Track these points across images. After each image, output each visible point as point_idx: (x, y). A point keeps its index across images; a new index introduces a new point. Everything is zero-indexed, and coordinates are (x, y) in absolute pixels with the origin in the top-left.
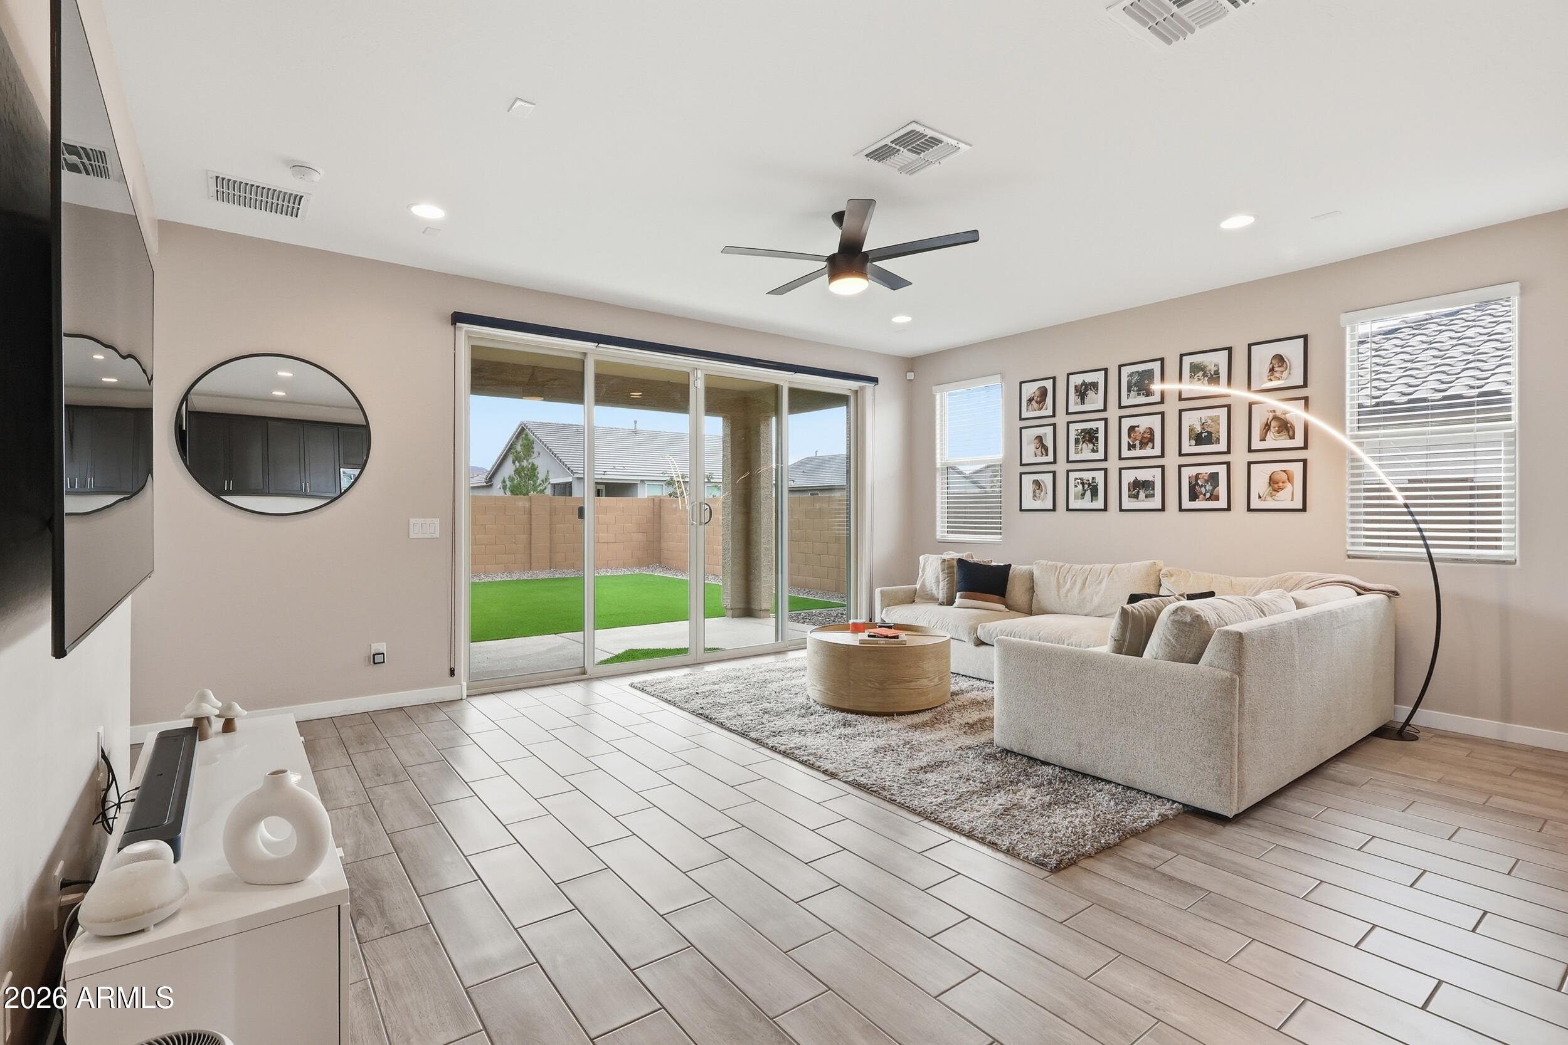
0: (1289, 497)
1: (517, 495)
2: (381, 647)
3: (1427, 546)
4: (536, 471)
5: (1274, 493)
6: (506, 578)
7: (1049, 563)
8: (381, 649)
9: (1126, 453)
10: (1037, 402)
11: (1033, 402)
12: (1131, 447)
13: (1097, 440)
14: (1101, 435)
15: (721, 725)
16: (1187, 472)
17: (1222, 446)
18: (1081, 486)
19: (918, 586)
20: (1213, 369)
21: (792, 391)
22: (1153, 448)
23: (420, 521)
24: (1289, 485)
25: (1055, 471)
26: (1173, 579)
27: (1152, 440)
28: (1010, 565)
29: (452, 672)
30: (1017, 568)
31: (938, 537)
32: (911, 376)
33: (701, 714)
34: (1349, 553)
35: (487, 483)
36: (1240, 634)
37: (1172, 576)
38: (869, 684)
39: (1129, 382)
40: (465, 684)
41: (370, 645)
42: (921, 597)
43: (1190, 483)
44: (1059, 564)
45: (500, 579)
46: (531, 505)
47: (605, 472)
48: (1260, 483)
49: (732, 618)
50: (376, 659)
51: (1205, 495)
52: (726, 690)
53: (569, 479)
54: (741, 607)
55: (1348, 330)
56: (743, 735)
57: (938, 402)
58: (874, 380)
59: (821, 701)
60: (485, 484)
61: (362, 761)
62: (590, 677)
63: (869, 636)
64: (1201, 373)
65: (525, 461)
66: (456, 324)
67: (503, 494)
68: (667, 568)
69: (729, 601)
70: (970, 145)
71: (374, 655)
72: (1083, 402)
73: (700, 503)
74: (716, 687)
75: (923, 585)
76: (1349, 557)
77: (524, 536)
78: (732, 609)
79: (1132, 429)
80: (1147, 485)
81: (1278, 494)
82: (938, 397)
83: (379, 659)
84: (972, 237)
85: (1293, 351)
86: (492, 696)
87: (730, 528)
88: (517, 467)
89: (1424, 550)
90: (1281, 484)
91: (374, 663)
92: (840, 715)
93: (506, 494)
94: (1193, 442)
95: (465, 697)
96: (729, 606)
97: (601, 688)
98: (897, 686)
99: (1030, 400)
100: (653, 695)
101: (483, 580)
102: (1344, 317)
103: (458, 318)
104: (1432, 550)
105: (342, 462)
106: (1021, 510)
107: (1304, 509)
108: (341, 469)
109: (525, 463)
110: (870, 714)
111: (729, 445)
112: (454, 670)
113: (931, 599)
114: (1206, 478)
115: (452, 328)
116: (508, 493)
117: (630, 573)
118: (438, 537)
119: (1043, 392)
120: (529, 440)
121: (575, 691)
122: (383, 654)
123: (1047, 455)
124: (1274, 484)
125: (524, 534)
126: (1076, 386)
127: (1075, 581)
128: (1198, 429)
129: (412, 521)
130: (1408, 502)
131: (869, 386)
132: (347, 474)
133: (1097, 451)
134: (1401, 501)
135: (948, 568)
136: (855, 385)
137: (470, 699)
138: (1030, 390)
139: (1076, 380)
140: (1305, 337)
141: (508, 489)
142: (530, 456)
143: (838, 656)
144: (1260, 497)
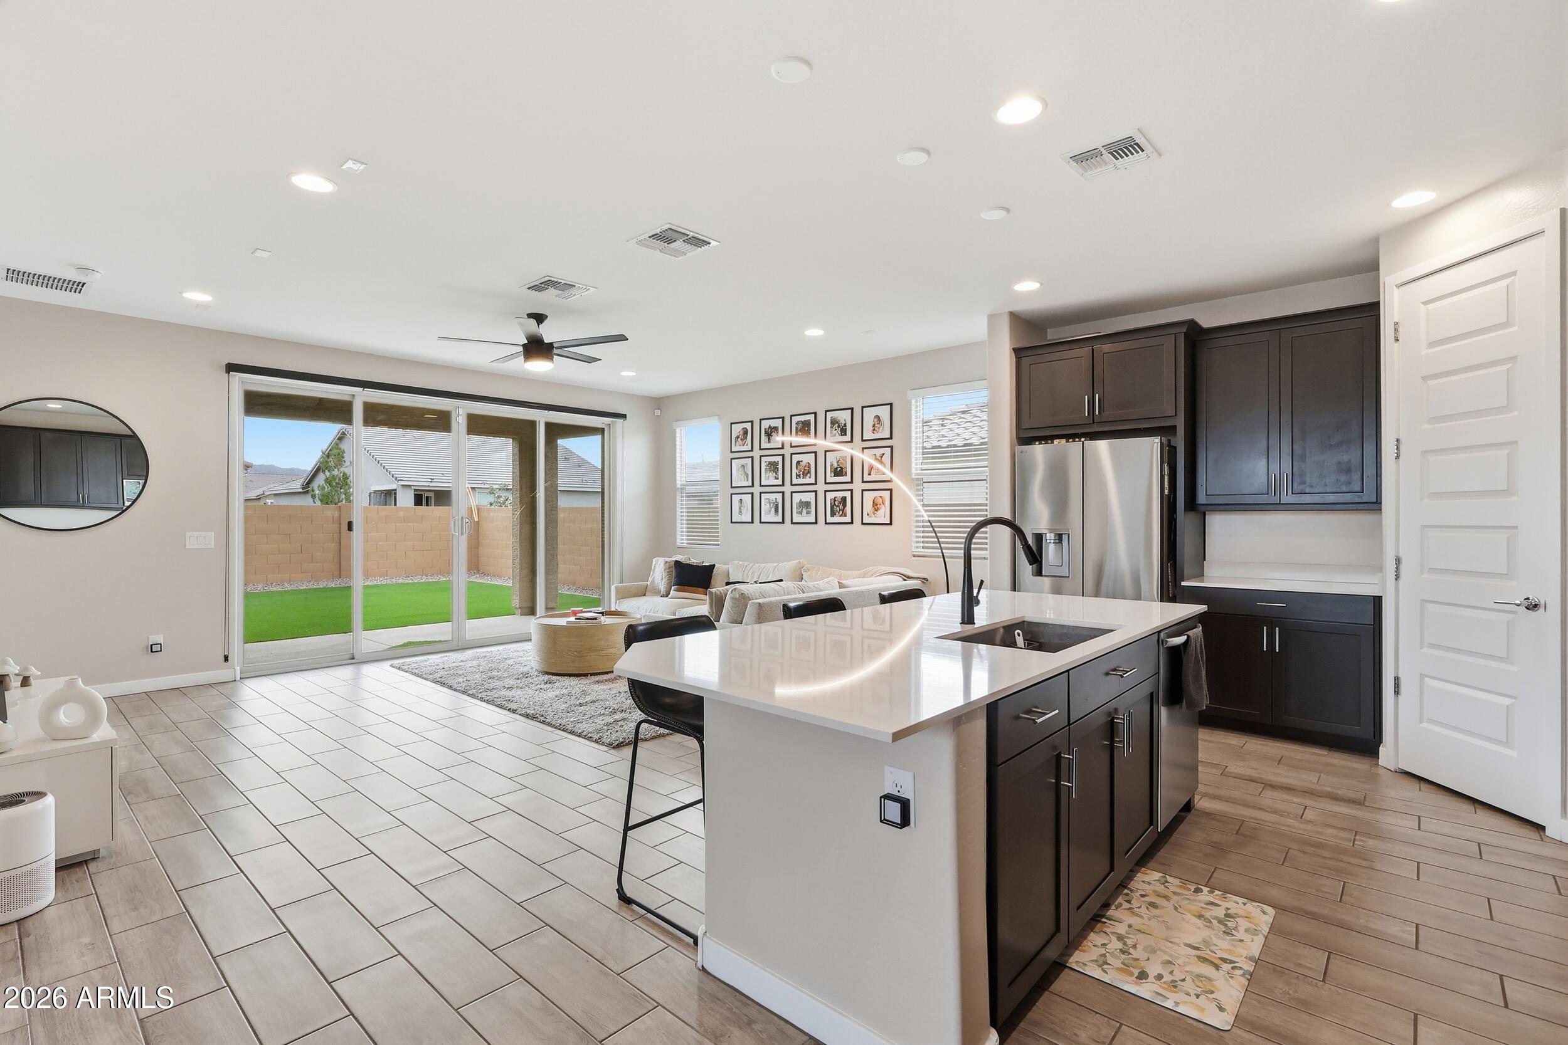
0: (883, 516)
1: (327, 504)
2: (159, 639)
3: (941, 548)
4: (349, 481)
5: (876, 512)
6: (311, 586)
7: (741, 563)
8: (159, 640)
9: (795, 481)
10: (741, 440)
11: (739, 439)
12: (798, 476)
13: (778, 470)
14: (780, 466)
15: (450, 687)
16: (830, 496)
17: (848, 478)
18: (768, 504)
19: (649, 583)
20: (844, 422)
21: (549, 426)
22: (810, 477)
23: (195, 534)
24: (882, 506)
25: (753, 493)
26: (809, 573)
27: (809, 472)
28: (714, 565)
29: (226, 659)
30: (719, 568)
31: (678, 544)
32: (657, 413)
33: (438, 682)
34: (914, 553)
35: (303, 489)
36: (760, 604)
37: (809, 570)
38: (570, 653)
39: (797, 428)
40: (238, 669)
41: (148, 637)
42: (650, 591)
43: (831, 504)
44: (746, 564)
45: (305, 587)
46: (340, 515)
47: (432, 479)
48: (868, 506)
49: (521, 615)
50: (153, 649)
51: (839, 513)
52: (468, 666)
53: (393, 487)
54: (527, 605)
55: (913, 402)
56: (464, 692)
57: (678, 435)
58: (624, 416)
59: (538, 668)
60: (301, 490)
61: (137, 722)
62: (358, 661)
63: (576, 619)
64: (837, 425)
65: (336, 470)
66: (229, 373)
67: (312, 504)
68: (484, 574)
69: (518, 601)
70: (596, 288)
71: (151, 645)
72: (769, 442)
73: (462, 518)
74: (461, 664)
75: (653, 582)
76: (914, 556)
77: (333, 544)
78: (520, 608)
79: (798, 463)
80: (807, 504)
81: (878, 513)
82: (678, 431)
83: (155, 648)
84: (622, 338)
85: (884, 412)
86: (264, 677)
87: (518, 537)
88: (328, 476)
89: (940, 551)
90: (878, 506)
91: (152, 651)
92: (547, 677)
93: (315, 503)
94: (833, 474)
95: (238, 678)
96: (517, 606)
97: (368, 670)
98: (591, 654)
99: (737, 437)
100: (407, 672)
101: (286, 589)
102: (910, 393)
103: (231, 368)
104: (944, 551)
105: (125, 473)
106: (732, 522)
107: (891, 524)
108: (124, 481)
109: (336, 472)
110: (570, 675)
111: (518, 463)
112: (228, 657)
113: (657, 592)
114: (840, 500)
115: (227, 375)
116: (318, 503)
117: (445, 579)
118: (213, 547)
119: (745, 432)
120: (340, 449)
121: (346, 672)
122: (161, 644)
123: (747, 481)
124: (876, 506)
125: (333, 542)
126: (765, 429)
127: (754, 575)
128: (836, 465)
129: (188, 534)
130: (930, 519)
131: (619, 421)
132: (130, 487)
133: (778, 479)
134: (927, 518)
135: (669, 568)
136: (608, 420)
137: (242, 680)
138: (737, 429)
139: (766, 424)
140: (891, 405)
141: (317, 498)
142: (341, 465)
143: (552, 634)
144: (868, 515)
